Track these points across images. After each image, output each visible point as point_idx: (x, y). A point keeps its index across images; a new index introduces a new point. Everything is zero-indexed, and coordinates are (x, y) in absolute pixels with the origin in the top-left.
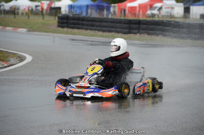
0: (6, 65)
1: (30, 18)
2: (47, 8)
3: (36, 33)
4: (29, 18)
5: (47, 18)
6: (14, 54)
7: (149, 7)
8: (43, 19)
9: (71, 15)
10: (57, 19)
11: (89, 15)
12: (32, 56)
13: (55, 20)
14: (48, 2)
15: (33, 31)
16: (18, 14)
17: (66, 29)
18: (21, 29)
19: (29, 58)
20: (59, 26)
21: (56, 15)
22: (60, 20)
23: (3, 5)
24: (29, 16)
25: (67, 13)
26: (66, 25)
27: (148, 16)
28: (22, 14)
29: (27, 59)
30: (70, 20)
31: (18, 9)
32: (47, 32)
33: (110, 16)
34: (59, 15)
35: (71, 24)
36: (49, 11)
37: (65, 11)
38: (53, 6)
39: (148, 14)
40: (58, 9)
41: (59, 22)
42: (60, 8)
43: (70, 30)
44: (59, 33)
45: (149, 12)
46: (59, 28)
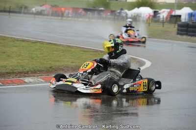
1: (151, 25)
2: (167, 16)
3: (156, 39)
4: (149, 26)
5: (167, 25)
6: (134, 59)
8: (163, 26)
9: (191, 23)
10: (176, 26)
12: (151, 61)
13: (175, 27)
14: (169, 10)
15: (153, 38)
16: (139, 21)
17: (185, 37)
19: (148, 64)
20: (178, 34)
21: (175, 23)
22: (180, 28)
23: (126, 13)
24: (149, 23)
25: (187, 21)
26: (185, 33)
28: (143, 21)
29: (146, 64)
30: (190, 28)
31: (140, 16)
32: (166, 39)
34: (179, 23)
35: (190, 32)
36: (169, 19)
37: (185, 19)
38: (173, 14)
40: (178, 17)
41: (178, 30)
42: (180, 16)
43: (189, 37)
44: (178, 41)
46: (179, 36)
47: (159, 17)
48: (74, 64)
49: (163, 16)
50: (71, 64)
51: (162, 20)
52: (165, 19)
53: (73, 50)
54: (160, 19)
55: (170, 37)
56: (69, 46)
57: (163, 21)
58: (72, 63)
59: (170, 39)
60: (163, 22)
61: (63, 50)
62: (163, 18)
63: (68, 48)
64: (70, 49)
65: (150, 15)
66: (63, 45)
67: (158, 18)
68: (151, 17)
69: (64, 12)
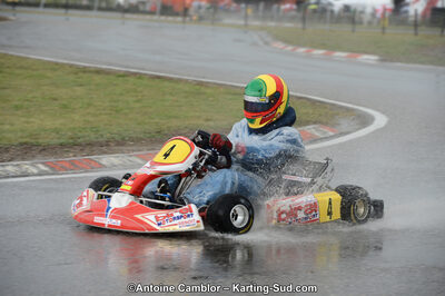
0: (331, 134)
1: (388, 31)
2: (426, 10)
3: (399, 64)
4: (383, 33)
5: (424, 31)
6: (348, 109)
8: (416, 34)
12: (388, 116)
15: (392, 61)
16: (361, 23)
18: (366, 57)
19: (380, 120)
24: (384, 28)
28: (370, 23)
29: (376, 122)
31: (362, 12)
32: (423, 63)
47: (406, 12)
48: (211, 123)
49: (416, 11)
50: (206, 124)
51: (412, 19)
52: (419, 18)
53: (209, 91)
54: (407, 17)
56: (201, 84)
57: (416, 21)
58: (207, 120)
59: (432, 63)
60: (416, 25)
61: (186, 92)
62: (416, 15)
63: (198, 87)
64: (203, 89)
65: (385, 10)
66: (187, 81)
67: (404, 15)
68: (387, 14)
69: (190, 5)
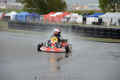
7: (62, 17)
9: (16, 21)
10: (7, 23)
11: (27, 21)
13: (6, 24)
14: (3, 13)
17: (13, 29)
20: (8, 28)
21: (7, 21)
22: (10, 24)
25: (14, 20)
26: (13, 27)
27: (62, 22)
30: (16, 24)
33: (40, 22)
34: (9, 21)
35: (16, 26)
36: (3, 18)
38: (5, 15)
39: (62, 21)
40: (8, 18)
41: (8, 25)
42: (10, 17)
43: (16, 30)
44: (9, 32)
45: (63, 20)
46: (9, 29)
55: (4, 30)
